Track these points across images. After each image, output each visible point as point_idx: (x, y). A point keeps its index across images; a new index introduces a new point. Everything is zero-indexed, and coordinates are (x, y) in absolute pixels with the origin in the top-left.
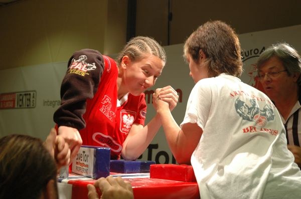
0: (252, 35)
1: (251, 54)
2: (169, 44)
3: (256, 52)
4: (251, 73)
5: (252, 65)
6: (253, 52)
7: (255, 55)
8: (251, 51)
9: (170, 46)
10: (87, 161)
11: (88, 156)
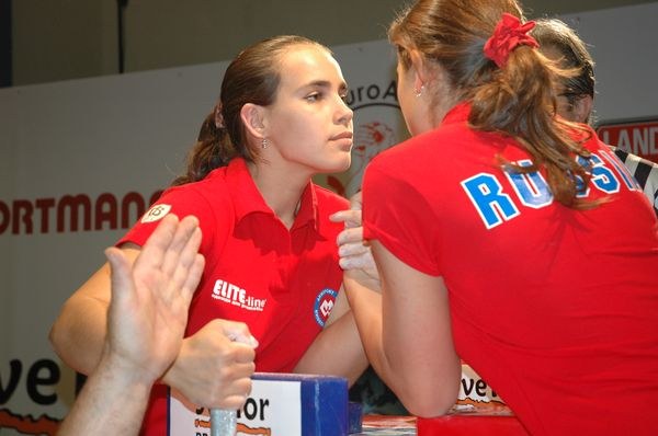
0: (360, 49)
1: (360, 99)
2: (121, 70)
3: (373, 93)
4: (362, 148)
5: (364, 126)
6: (364, 93)
7: (369, 101)
8: (359, 90)
9: (126, 76)
10: (262, 418)
11: (264, 403)
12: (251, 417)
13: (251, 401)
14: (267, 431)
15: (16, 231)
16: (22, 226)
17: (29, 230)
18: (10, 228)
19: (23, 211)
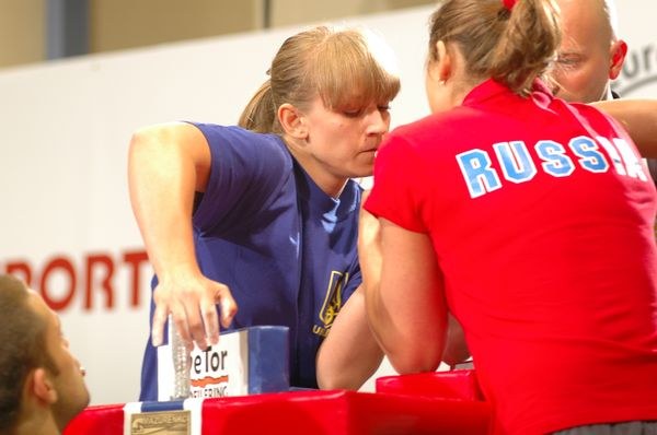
10: (223, 368)
11: (224, 354)
12: (215, 369)
13: (215, 355)
14: (225, 378)
15: (88, 304)
16: (99, 297)
17: (110, 303)
18: (79, 301)
19: (100, 272)
